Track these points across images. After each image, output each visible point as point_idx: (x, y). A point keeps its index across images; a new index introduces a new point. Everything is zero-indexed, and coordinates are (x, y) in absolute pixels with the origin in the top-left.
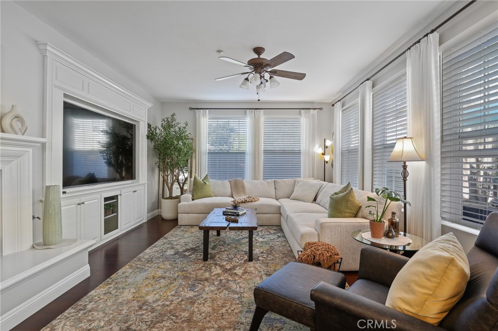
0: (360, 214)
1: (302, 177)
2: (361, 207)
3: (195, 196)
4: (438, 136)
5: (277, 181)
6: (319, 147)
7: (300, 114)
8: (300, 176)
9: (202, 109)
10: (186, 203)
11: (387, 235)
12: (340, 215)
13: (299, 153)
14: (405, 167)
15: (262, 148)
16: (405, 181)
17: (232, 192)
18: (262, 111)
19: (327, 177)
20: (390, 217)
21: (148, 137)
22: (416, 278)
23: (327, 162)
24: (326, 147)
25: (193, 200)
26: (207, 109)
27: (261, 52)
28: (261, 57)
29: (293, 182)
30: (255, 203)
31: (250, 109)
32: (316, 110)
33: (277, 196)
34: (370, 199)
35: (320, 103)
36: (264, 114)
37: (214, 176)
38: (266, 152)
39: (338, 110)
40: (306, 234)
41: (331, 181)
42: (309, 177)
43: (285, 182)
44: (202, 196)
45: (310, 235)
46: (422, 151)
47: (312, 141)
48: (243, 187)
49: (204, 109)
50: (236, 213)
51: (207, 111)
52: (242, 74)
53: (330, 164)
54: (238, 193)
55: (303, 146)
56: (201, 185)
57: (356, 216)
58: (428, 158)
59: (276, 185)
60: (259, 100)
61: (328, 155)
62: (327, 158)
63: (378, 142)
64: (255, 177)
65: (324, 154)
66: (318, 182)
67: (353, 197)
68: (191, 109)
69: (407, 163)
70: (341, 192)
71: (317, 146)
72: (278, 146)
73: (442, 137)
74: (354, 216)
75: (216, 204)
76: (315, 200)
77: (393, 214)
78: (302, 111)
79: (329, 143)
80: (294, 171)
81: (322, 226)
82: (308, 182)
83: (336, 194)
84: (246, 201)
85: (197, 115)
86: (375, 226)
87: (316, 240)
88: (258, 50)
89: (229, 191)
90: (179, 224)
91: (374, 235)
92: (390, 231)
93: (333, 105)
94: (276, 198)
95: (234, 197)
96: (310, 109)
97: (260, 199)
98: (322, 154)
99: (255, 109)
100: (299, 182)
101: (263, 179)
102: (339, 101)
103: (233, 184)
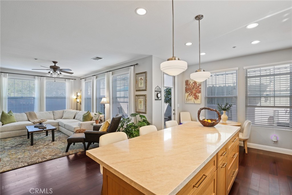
0: (92, 120)
1: (66, 109)
2: (93, 118)
3: (5, 123)
4: (111, 98)
5: (54, 112)
6: (74, 96)
7: (65, 80)
8: (65, 109)
9: (3, 73)
11: (99, 123)
13: (65, 98)
14: (104, 105)
15: (45, 96)
16: (104, 109)
17: (28, 118)
18: (45, 78)
19: (78, 108)
20: (100, 119)
23: (78, 102)
24: (77, 96)
25: (3, 125)
29: (63, 112)
30: (45, 122)
31: (38, 76)
32: (73, 80)
33: (55, 118)
34: (95, 114)
35: (75, 77)
36: (46, 79)
38: (47, 98)
39: (83, 82)
40: (76, 128)
41: (80, 110)
42: (70, 109)
43: (58, 112)
45: (78, 128)
46: (108, 101)
47: (71, 93)
48: (35, 116)
49: (5, 73)
51: (7, 74)
53: (79, 103)
54: (32, 118)
55: (67, 95)
57: (91, 120)
58: (109, 103)
59: (54, 114)
61: (79, 99)
62: (78, 100)
63: (98, 97)
64: (41, 110)
65: (77, 99)
66: (75, 111)
67: (90, 115)
69: (105, 104)
70: (86, 113)
72: (54, 94)
76: (74, 118)
77: (101, 117)
78: (66, 79)
79: (79, 94)
80: (62, 106)
81: (81, 125)
82: (70, 111)
83: (85, 114)
86: (96, 121)
87: (79, 129)
88: (55, 62)
89: (26, 118)
91: (96, 123)
92: (100, 122)
93: (81, 79)
94: (54, 120)
95: (30, 121)
96: (70, 79)
97: (47, 120)
98: (76, 99)
99: (41, 76)
100: (66, 111)
101: (46, 111)
102: (83, 78)
103: (28, 115)
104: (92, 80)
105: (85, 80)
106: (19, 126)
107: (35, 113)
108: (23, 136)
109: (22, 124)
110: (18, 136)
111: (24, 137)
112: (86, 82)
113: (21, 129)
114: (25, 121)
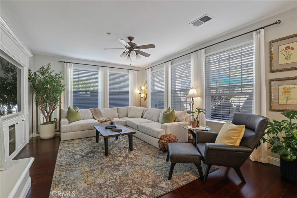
0: (176, 120)
2: (176, 117)
3: (71, 120)
5: (118, 108)
6: (138, 90)
7: (128, 72)
8: (129, 105)
9: (69, 63)
10: (65, 125)
12: (170, 121)
13: (128, 93)
14: (193, 100)
15: (108, 90)
16: (193, 105)
17: (93, 116)
18: (109, 68)
21: (29, 79)
22: (232, 135)
23: (142, 98)
24: (141, 90)
25: (69, 123)
26: (72, 63)
27: (132, 39)
28: (132, 42)
29: (127, 108)
31: (101, 66)
32: (136, 71)
33: (119, 116)
35: (138, 67)
36: (110, 70)
37: (84, 106)
38: (110, 92)
42: (133, 106)
43: (123, 108)
44: (76, 120)
45: (162, 132)
46: (200, 94)
47: (135, 86)
48: (100, 113)
49: (70, 63)
50: (114, 127)
51: (73, 64)
52: (121, 49)
53: (144, 98)
54: (98, 116)
55: (130, 89)
56: (75, 113)
58: (201, 96)
59: (118, 111)
60: (131, 65)
62: (143, 95)
64: (104, 106)
67: (174, 114)
68: (60, 62)
69: (194, 98)
70: (167, 111)
71: (137, 89)
72: (117, 89)
73: (206, 88)
74: (174, 121)
75: (89, 124)
76: (142, 117)
78: (130, 71)
79: (143, 88)
80: (126, 103)
83: (165, 112)
84: (108, 120)
85: (65, 66)
88: (130, 38)
89: (91, 116)
90: (62, 140)
91: (193, 127)
93: (146, 69)
94: (119, 118)
95: (96, 119)
96: (133, 70)
97: (114, 118)
98: (140, 94)
99: (104, 67)
100: (131, 109)
101: (110, 107)
102: (150, 68)
103: (93, 112)
104: (164, 68)
105: (152, 71)
106: (86, 124)
107: (99, 110)
108: (90, 139)
109: (89, 123)
110: (85, 137)
111: (92, 140)
112: (153, 72)
113: (88, 129)
114: (90, 119)
